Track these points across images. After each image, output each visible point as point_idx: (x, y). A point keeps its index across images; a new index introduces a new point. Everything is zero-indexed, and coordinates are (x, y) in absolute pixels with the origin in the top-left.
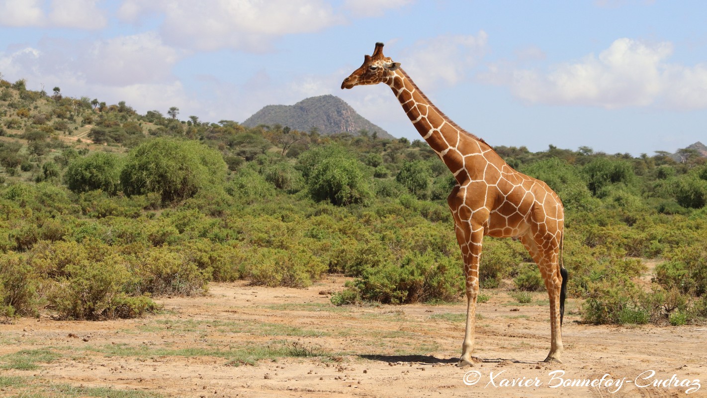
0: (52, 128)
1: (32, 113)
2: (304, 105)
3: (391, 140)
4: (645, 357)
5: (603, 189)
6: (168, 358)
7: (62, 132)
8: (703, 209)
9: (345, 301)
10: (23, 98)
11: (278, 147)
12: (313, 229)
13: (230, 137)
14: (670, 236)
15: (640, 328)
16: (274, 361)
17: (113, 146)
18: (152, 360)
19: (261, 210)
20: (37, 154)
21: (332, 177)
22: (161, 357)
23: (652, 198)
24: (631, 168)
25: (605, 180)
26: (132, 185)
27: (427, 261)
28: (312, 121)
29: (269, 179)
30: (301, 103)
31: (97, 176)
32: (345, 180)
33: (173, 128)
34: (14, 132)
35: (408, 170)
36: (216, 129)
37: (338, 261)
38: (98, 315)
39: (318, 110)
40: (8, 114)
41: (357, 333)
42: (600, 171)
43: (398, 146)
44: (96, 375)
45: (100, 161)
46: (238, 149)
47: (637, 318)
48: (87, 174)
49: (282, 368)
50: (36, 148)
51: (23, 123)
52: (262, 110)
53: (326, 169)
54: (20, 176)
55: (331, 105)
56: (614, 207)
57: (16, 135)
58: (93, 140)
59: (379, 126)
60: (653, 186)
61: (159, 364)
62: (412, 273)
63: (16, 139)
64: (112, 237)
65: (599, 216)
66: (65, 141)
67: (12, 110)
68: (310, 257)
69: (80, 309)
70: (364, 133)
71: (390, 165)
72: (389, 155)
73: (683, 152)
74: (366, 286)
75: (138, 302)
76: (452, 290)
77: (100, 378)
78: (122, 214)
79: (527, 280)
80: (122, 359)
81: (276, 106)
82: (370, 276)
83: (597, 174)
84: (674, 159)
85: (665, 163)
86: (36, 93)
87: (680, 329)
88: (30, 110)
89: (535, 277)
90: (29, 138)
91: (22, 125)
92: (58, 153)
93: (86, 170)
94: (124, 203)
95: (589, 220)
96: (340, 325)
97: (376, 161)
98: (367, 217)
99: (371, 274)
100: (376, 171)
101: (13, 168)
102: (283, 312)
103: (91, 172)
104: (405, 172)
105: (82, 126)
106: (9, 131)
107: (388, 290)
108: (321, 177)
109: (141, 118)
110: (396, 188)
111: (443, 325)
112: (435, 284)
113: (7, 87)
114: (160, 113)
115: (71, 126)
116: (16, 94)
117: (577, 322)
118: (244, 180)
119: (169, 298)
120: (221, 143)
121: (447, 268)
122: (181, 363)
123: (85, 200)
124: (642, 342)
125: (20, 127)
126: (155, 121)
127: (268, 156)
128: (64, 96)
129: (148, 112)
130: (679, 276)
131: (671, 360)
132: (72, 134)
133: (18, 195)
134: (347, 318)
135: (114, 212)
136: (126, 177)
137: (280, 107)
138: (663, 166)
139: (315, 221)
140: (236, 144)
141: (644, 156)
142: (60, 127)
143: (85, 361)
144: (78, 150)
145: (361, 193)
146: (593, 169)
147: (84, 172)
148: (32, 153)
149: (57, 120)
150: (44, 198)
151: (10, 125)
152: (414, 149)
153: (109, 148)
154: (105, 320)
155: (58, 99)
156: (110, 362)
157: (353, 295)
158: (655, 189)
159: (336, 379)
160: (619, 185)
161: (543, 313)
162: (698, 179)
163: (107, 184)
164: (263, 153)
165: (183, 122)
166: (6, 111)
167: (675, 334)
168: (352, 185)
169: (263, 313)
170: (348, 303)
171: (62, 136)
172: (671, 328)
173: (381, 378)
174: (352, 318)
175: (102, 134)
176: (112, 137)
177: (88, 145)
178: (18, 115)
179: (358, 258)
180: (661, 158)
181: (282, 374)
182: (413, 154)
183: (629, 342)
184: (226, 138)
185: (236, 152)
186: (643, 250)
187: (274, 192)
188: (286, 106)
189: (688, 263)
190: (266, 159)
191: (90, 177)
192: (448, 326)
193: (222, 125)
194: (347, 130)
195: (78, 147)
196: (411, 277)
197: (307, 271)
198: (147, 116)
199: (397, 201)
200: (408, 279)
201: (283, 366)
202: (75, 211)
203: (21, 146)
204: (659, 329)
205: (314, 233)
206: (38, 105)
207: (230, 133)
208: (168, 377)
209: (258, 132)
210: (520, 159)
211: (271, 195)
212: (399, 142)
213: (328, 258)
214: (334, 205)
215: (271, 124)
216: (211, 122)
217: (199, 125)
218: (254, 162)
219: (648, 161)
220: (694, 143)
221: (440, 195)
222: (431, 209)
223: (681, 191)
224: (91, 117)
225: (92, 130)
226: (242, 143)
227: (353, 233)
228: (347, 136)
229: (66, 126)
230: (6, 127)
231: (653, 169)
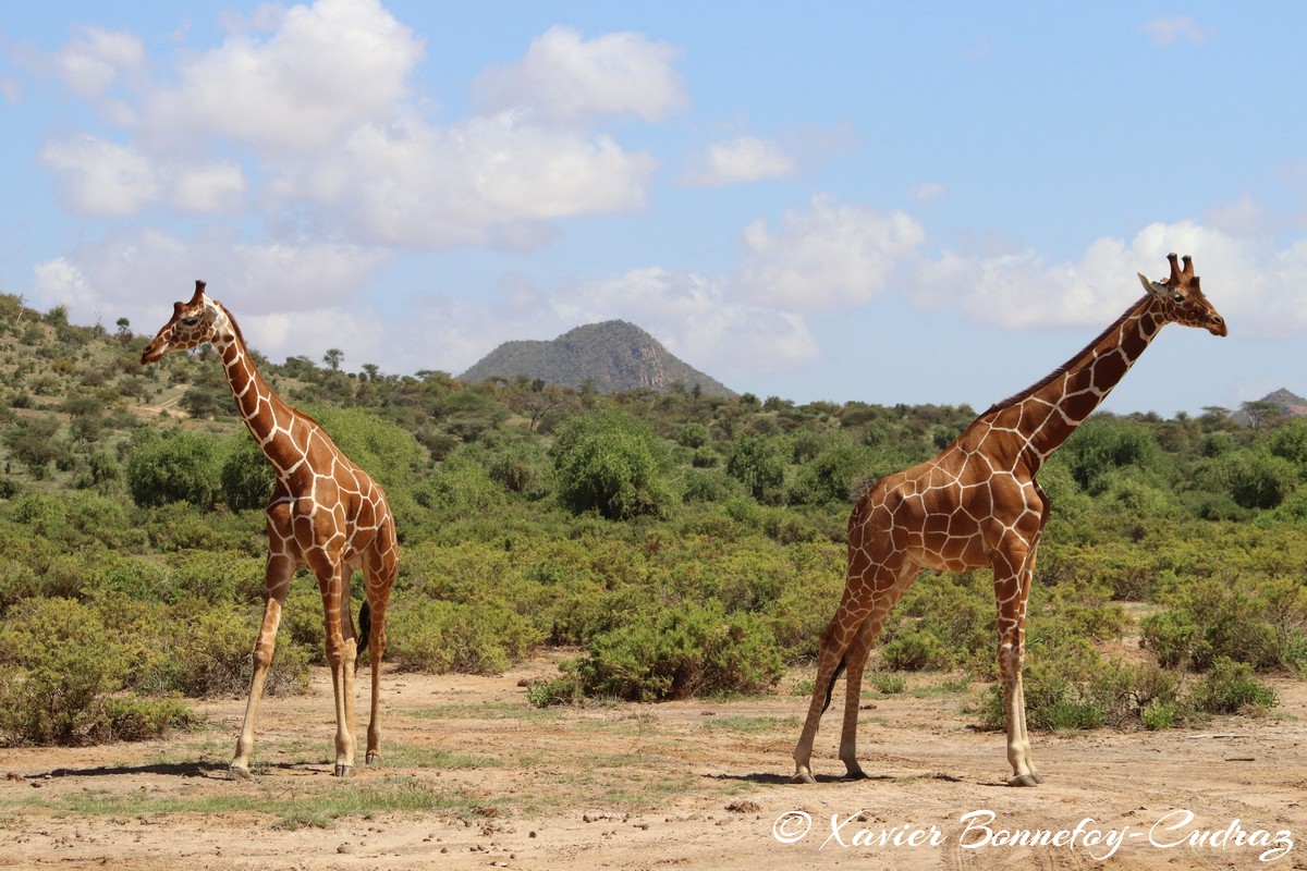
0: (116, 393)
1: (80, 365)
2: (573, 338)
3: (726, 399)
4: (1073, 792)
5: (1102, 477)
6: (169, 817)
7: (134, 399)
8: (1278, 509)
9: (555, 698)
10: (63, 340)
11: (524, 417)
12: (543, 564)
13: (435, 400)
14: (1198, 562)
15: (1086, 737)
16: (368, 818)
17: (224, 421)
18: (139, 822)
19: (470, 530)
20: (87, 438)
21: (602, 469)
22: (157, 816)
23: (1190, 492)
24: (1150, 438)
25: (1104, 461)
26: (243, 490)
27: (707, 622)
28: (588, 368)
29: (496, 474)
30: (568, 336)
31: (180, 476)
32: (625, 473)
33: (332, 387)
34: (46, 400)
35: (749, 453)
36: (412, 387)
37: (568, 622)
38: (81, 736)
39: (599, 348)
40: (37, 368)
41: (553, 759)
42: (1094, 446)
43: (737, 409)
44: (23, 854)
45: (187, 449)
46: (450, 420)
47: (1082, 717)
48: (164, 472)
49: (379, 831)
50: (85, 429)
51: (64, 384)
52: (496, 351)
53: (591, 453)
54: (53, 479)
55: (621, 339)
56: (1116, 509)
57: (51, 405)
58: (189, 412)
59: (708, 374)
60: (1194, 469)
61: (149, 828)
62: (680, 644)
63: (50, 413)
64: (170, 588)
65: (1081, 528)
66: (140, 414)
67: (44, 360)
68: (509, 618)
69: (47, 724)
70: (678, 387)
71: (723, 444)
72: (721, 426)
73: (1254, 407)
74: (597, 669)
75: (155, 711)
76: (754, 674)
77: (29, 858)
78: (219, 543)
79: (905, 651)
80: (84, 821)
81: (522, 343)
82: (602, 651)
83: (1089, 451)
84: (1236, 422)
85: (1219, 428)
86: (86, 330)
87: (1160, 737)
88: (75, 359)
89: (919, 645)
90: (73, 411)
91: (63, 388)
92: (124, 436)
93: (160, 465)
94: (225, 525)
95: (1063, 534)
96: (530, 744)
97: (697, 438)
98: (654, 540)
99: (606, 647)
100: (696, 454)
101: (40, 466)
102: (435, 721)
103: (169, 470)
104: (743, 455)
105: (170, 387)
106: (39, 400)
107: (635, 677)
108: (582, 468)
109: (276, 369)
110: (724, 484)
111: (723, 738)
112: (723, 663)
113: (35, 321)
114: (311, 359)
115: (150, 388)
116: (50, 333)
117: (973, 727)
118: (448, 478)
119: (236, 699)
120: (420, 411)
121: (745, 632)
122: (190, 828)
123: (158, 520)
124: (1083, 763)
125: (59, 391)
126: (302, 374)
127: (504, 433)
128: (136, 334)
129: (289, 360)
130: (1183, 635)
131: (1122, 798)
132: (151, 401)
133: (36, 515)
134: (547, 730)
135: (204, 541)
136: (231, 475)
137: (529, 344)
138: (1214, 434)
139: (548, 550)
140: (447, 413)
141: (1182, 416)
142: (129, 391)
143: (12, 826)
144: (162, 431)
145: (655, 496)
146: (1082, 443)
147: (157, 469)
148: (77, 438)
149: (125, 377)
150: (85, 518)
151: (39, 389)
152: (769, 414)
153: (218, 425)
154: (94, 744)
155: (126, 339)
156: (58, 827)
157: (568, 686)
158: (1197, 476)
159: (472, 850)
160: (1128, 471)
161: (918, 712)
162: (1269, 456)
163: (199, 490)
164: (495, 428)
165: (352, 376)
166: (33, 364)
167: (1148, 747)
168: (638, 482)
169: (399, 725)
170: (559, 702)
171: (133, 406)
172: (1145, 735)
173: (558, 845)
174: (558, 731)
175: (206, 401)
176: (222, 406)
177: (180, 421)
178: (55, 370)
179: (602, 617)
180: (1213, 420)
181: (375, 843)
182: (767, 423)
183: (1059, 764)
184: (429, 402)
185: (445, 426)
186: (1147, 588)
187: (503, 497)
188: (539, 343)
189: (1199, 612)
190: (498, 438)
191: (169, 479)
192: (731, 742)
193: (421, 380)
194: (650, 383)
195: (162, 424)
196: (678, 651)
197: (504, 643)
198: (286, 366)
199: (723, 508)
200: (672, 655)
201: (382, 827)
202: (135, 541)
203: (57, 426)
204: (1123, 737)
205: (545, 571)
206: (91, 351)
207: (435, 394)
208: (157, 853)
209: (486, 390)
210: (959, 427)
211: (498, 504)
212: (741, 402)
213: (550, 618)
214: (606, 518)
215: (512, 376)
216: (402, 374)
217: (379, 380)
218: (478, 443)
219: (1189, 425)
220: (1275, 390)
221: (803, 495)
222: (783, 521)
223: (1239, 477)
224: (186, 370)
225: (186, 393)
226: (457, 410)
227: (617, 570)
228: (646, 394)
229: (141, 388)
230: (32, 392)
231: (1198, 439)
